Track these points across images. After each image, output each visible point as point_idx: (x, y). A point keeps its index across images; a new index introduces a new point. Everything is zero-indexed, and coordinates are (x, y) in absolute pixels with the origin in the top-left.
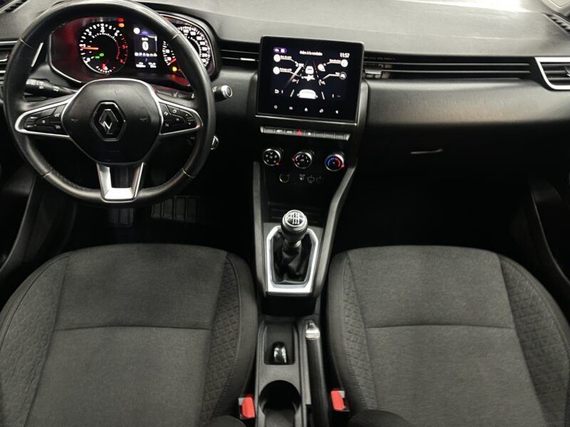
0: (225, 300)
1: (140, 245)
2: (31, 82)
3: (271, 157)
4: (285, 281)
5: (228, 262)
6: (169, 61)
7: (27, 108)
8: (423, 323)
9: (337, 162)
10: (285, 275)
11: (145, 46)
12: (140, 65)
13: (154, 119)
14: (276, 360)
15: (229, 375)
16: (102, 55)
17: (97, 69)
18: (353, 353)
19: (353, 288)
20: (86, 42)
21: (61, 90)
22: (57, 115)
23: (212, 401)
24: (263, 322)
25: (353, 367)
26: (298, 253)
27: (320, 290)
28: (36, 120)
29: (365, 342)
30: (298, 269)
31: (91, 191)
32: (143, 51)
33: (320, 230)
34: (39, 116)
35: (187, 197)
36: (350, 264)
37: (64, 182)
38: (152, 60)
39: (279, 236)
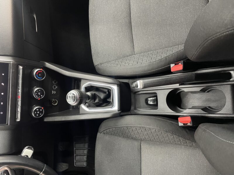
0: (125, 134)
3: (38, 112)
4: (111, 100)
5: (103, 132)
8: (130, 23)
10: (108, 100)
14: (155, 103)
15: (167, 132)
18: (149, 60)
19: (114, 62)
23: (181, 140)
24: (135, 111)
25: (157, 60)
26: (95, 94)
27: (115, 80)
29: (142, 54)
30: (105, 92)
33: (82, 81)
35: (75, 149)
36: (101, 64)
39: (87, 104)
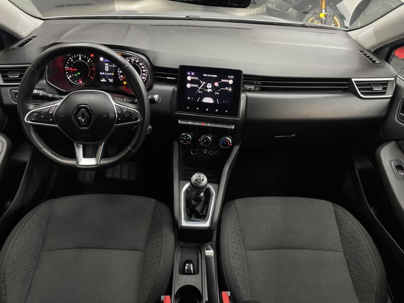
0: (154, 231)
1: (99, 195)
2: (35, 91)
3: (185, 139)
4: (193, 219)
5: (156, 206)
6: (121, 78)
7: (33, 108)
8: (283, 248)
9: (227, 142)
10: (193, 215)
11: (107, 69)
12: (103, 80)
13: (111, 115)
14: (186, 271)
15: (155, 281)
16: (79, 73)
17: (75, 83)
18: (236, 267)
19: (237, 224)
20: (69, 66)
21: (53, 96)
22: (51, 112)
23: (144, 298)
24: (178, 246)
25: (237, 276)
26: (201, 200)
27: (216, 225)
28: (37, 116)
29: (245, 260)
30: (202, 211)
31: (70, 160)
32: (105, 72)
33: (216, 185)
34: (39, 113)
35: (130, 163)
36: (236, 208)
37: (53, 154)
38: (110, 77)
39: (190, 189)
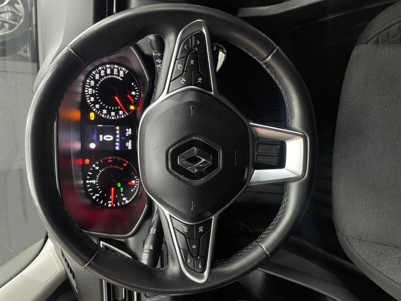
2: (145, 259)
6: (124, 113)
7: (175, 266)
11: (109, 138)
12: (129, 145)
16: (119, 185)
17: (135, 191)
20: (107, 200)
21: (154, 225)
22: (185, 230)
28: (192, 255)
32: (114, 141)
34: (187, 252)
38: (123, 133)
